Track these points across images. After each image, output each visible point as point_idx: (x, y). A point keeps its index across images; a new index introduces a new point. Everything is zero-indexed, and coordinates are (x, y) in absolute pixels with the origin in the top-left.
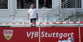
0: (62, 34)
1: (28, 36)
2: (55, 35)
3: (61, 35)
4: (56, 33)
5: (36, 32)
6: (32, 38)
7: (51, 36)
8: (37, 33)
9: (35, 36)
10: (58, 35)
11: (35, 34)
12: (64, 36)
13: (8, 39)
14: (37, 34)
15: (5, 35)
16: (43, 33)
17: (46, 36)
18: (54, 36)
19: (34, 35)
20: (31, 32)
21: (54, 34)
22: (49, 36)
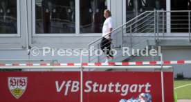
0: (127, 86)
1: (59, 90)
2: (113, 88)
3: (125, 88)
4: (115, 83)
5: (74, 82)
6: (66, 94)
7: (104, 90)
8: (76, 84)
9: (72, 90)
10: (120, 88)
11: (73, 86)
12: (131, 91)
13: (17, 96)
14: (77, 87)
15: (11, 88)
16: (89, 84)
17: (95, 91)
18: (110, 91)
19: (70, 88)
20: (64, 82)
21: (111, 85)
22: (101, 91)
